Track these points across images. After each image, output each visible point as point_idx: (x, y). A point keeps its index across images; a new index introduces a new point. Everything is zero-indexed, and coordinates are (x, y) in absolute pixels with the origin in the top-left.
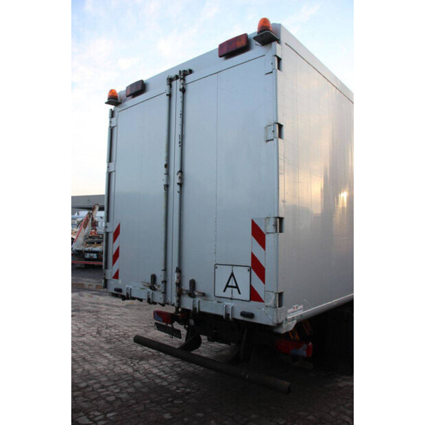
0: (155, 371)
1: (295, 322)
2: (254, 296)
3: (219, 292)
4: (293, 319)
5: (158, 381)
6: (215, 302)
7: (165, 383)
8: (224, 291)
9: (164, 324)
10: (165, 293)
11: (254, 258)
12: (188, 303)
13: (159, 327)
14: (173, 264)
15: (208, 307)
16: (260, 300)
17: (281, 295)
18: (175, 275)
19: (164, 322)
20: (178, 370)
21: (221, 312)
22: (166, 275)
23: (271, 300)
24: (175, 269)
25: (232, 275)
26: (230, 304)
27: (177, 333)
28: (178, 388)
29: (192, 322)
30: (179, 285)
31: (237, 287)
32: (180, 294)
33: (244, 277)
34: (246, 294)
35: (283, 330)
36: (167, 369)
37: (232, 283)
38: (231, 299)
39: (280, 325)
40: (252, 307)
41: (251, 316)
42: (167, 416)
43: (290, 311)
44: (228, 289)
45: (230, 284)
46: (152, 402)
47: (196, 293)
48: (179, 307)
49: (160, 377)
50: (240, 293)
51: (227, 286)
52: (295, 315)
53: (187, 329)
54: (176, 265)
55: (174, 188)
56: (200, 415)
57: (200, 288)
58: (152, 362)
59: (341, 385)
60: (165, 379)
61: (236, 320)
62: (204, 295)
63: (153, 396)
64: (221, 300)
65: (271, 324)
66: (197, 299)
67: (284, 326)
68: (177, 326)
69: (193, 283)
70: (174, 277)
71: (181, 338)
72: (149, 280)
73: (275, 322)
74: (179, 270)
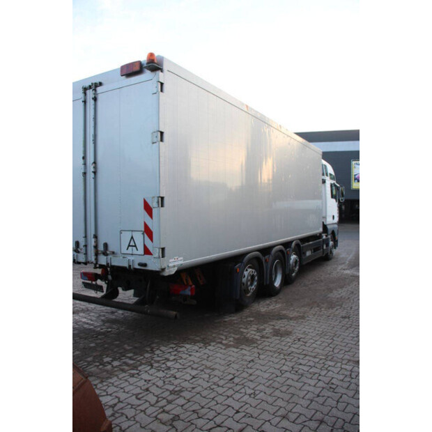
0: (84, 320)
1: (176, 269)
2: (147, 251)
3: (124, 250)
4: (174, 266)
5: (86, 326)
6: (121, 258)
7: (92, 327)
8: (127, 249)
9: (90, 282)
10: (86, 254)
11: (146, 226)
12: (103, 260)
13: (86, 285)
14: (91, 232)
15: (117, 262)
16: (151, 254)
17: (163, 249)
18: (93, 240)
19: (89, 280)
20: (103, 318)
21: (125, 264)
22: (86, 241)
23: (157, 253)
24: (92, 236)
25: (132, 238)
26: (131, 258)
27: (99, 288)
28: (102, 329)
29: (110, 277)
30: (96, 247)
31: (135, 246)
32: (97, 254)
33: (139, 239)
34: (141, 251)
35: (166, 273)
36: (94, 318)
37: (132, 243)
38: (132, 254)
39: (163, 270)
40: (146, 259)
41: (145, 265)
42: (92, 345)
43: (171, 261)
45: (131, 244)
46: (81, 338)
47: (108, 252)
48: (97, 263)
49: (87, 323)
50: (137, 250)
51: (129, 246)
52: (176, 264)
53: (108, 284)
54: (93, 233)
55: (90, 176)
56: (117, 342)
57: (111, 248)
58: (81, 314)
59: (226, 320)
60: (92, 325)
61: (135, 269)
62: (113, 253)
63: (81, 335)
64: (125, 256)
65: (158, 270)
66: (109, 257)
67: (167, 270)
68: (99, 282)
69: (106, 245)
70: (92, 242)
71: (103, 292)
73: (160, 267)
74: (96, 237)
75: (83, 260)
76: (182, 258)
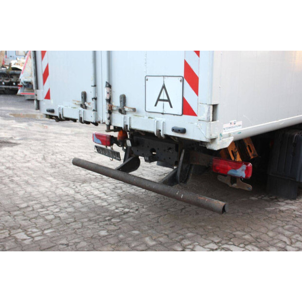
0: (96, 192)
1: (231, 139)
2: (187, 110)
3: (151, 107)
4: (229, 135)
5: (98, 202)
6: (146, 118)
7: (105, 204)
8: (156, 105)
9: (104, 147)
10: (95, 110)
11: (188, 69)
12: (119, 120)
13: (99, 150)
14: (103, 80)
15: (140, 124)
16: (194, 114)
17: (215, 107)
18: (106, 90)
19: (102, 144)
20: (119, 191)
21: (152, 129)
22: (96, 92)
23: (204, 112)
24: (104, 84)
25: (164, 87)
26: (161, 119)
27: (116, 155)
28: (117, 209)
29: (129, 143)
30: (109, 101)
31: (169, 100)
32: (110, 112)
33: (176, 89)
34: (178, 108)
35: (216, 147)
36: (108, 191)
37: (163, 96)
38: (163, 114)
39: (213, 140)
40: (185, 122)
41: (184, 131)
42: (103, 233)
43: (225, 126)
44: (159, 102)
45: (161, 98)
46: (90, 220)
47: (126, 109)
48: (110, 124)
49: (100, 198)
50: (171, 107)
51: (159, 100)
52: (231, 131)
53: (126, 151)
54: (105, 79)
56: (136, 232)
57: (130, 104)
58: (94, 184)
60: (106, 200)
61: (167, 137)
62: (134, 110)
63: (91, 215)
64: (152, 115)
65: (204, 140)
66: (128, 116)
67: (218, 141)
68: (116, 148)
69: (123, 99)
70: (103, 94)
71: (120, 160)
72: (79, 98)
73: (208, 137)
74: (109, 86)
75: (93, 120)
76: (240, 123)
